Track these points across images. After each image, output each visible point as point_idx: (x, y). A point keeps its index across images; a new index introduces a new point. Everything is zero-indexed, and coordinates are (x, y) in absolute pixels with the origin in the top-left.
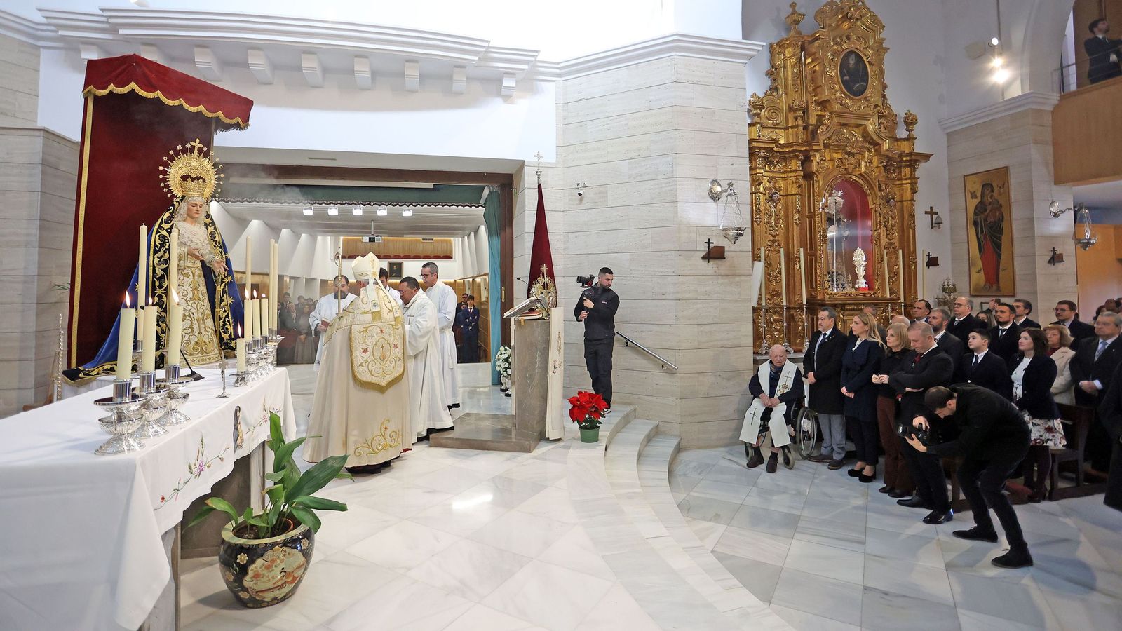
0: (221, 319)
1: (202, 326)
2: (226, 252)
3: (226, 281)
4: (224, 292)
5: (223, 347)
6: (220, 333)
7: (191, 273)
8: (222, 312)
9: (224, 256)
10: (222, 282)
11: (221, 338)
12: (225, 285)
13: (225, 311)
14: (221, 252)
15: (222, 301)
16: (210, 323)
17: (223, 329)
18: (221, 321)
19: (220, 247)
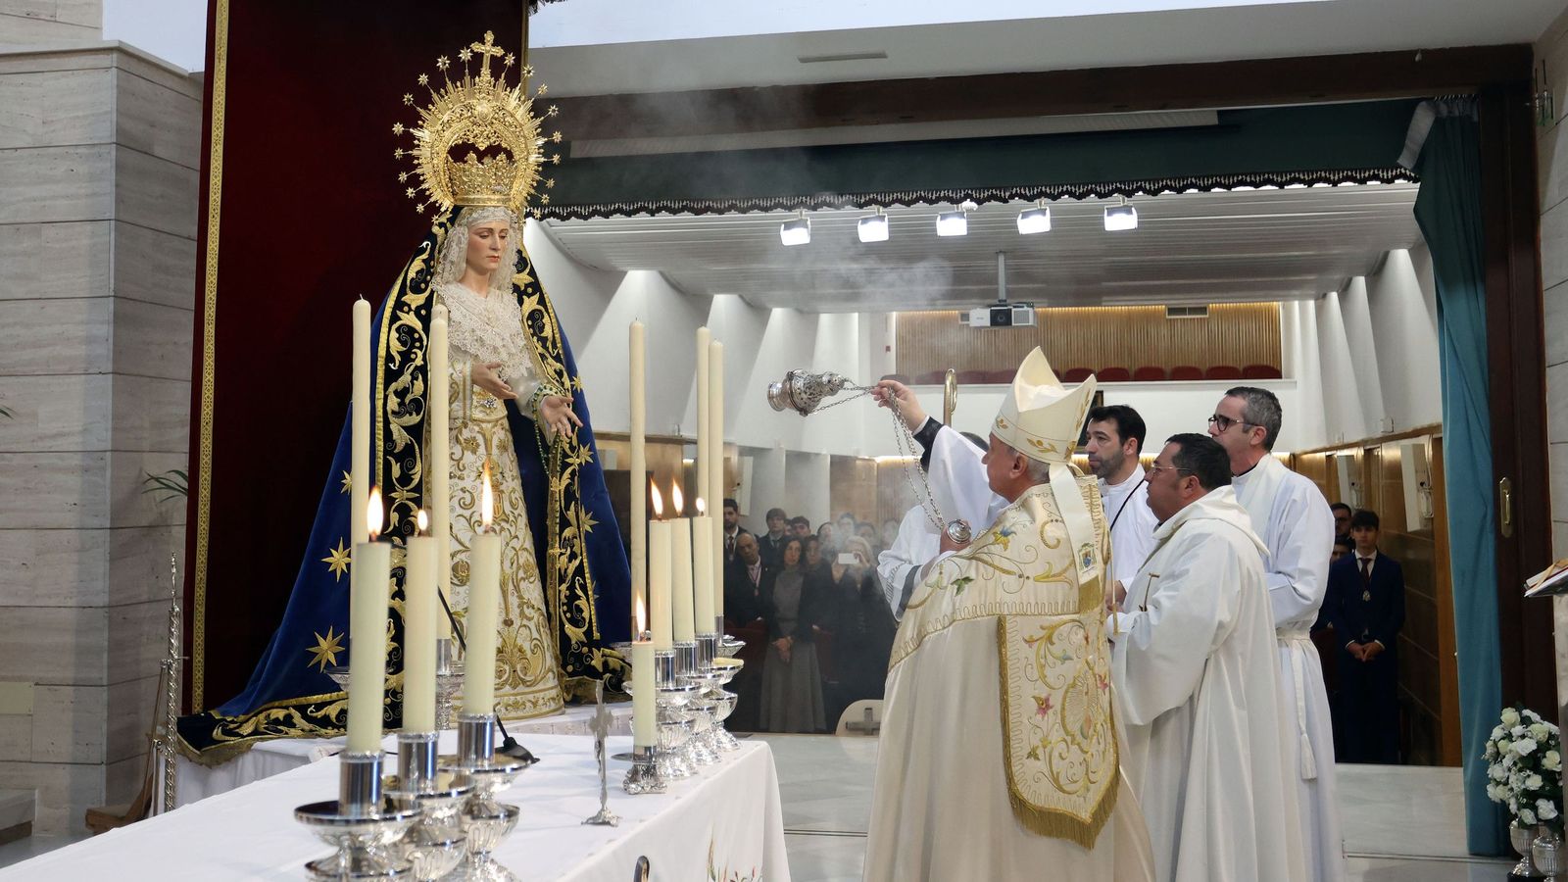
0: (562, 581)
1: (514, 601)
2: (572, 372)
3: (575, 461)
4: (569, 494)
5: (570, 668)
6: (562, 625)
7: (480, 439)
8: (564, 559)
9: (568, 384)
10: (565, 466)
11: (565, 639)
12: (573, 474)
13: (573, 556)
14: (560, 374)
15: (565, 523)
16: (533, 591)
17: (570, 610)
18: (564, 587)
19: (557, 358)
